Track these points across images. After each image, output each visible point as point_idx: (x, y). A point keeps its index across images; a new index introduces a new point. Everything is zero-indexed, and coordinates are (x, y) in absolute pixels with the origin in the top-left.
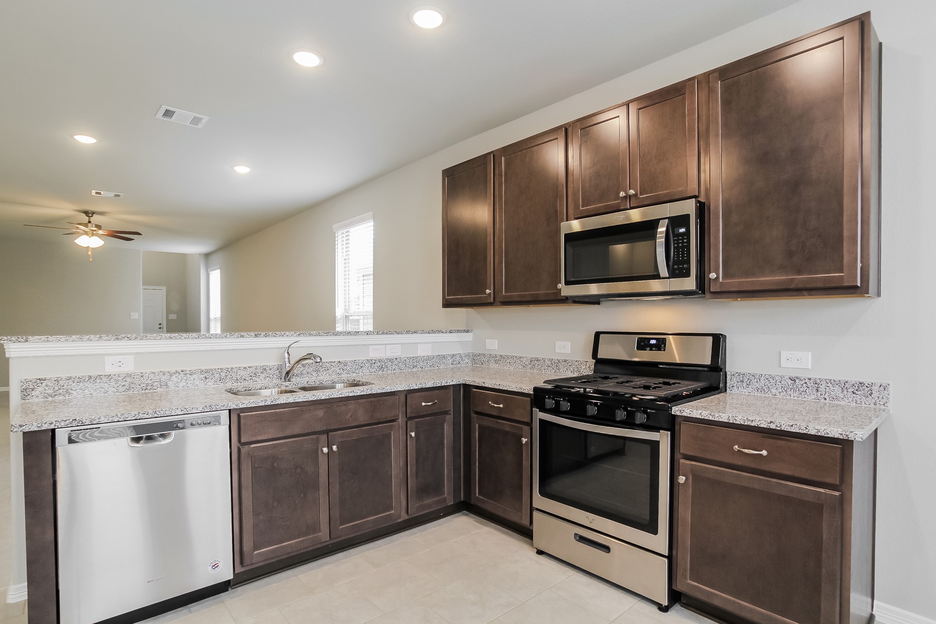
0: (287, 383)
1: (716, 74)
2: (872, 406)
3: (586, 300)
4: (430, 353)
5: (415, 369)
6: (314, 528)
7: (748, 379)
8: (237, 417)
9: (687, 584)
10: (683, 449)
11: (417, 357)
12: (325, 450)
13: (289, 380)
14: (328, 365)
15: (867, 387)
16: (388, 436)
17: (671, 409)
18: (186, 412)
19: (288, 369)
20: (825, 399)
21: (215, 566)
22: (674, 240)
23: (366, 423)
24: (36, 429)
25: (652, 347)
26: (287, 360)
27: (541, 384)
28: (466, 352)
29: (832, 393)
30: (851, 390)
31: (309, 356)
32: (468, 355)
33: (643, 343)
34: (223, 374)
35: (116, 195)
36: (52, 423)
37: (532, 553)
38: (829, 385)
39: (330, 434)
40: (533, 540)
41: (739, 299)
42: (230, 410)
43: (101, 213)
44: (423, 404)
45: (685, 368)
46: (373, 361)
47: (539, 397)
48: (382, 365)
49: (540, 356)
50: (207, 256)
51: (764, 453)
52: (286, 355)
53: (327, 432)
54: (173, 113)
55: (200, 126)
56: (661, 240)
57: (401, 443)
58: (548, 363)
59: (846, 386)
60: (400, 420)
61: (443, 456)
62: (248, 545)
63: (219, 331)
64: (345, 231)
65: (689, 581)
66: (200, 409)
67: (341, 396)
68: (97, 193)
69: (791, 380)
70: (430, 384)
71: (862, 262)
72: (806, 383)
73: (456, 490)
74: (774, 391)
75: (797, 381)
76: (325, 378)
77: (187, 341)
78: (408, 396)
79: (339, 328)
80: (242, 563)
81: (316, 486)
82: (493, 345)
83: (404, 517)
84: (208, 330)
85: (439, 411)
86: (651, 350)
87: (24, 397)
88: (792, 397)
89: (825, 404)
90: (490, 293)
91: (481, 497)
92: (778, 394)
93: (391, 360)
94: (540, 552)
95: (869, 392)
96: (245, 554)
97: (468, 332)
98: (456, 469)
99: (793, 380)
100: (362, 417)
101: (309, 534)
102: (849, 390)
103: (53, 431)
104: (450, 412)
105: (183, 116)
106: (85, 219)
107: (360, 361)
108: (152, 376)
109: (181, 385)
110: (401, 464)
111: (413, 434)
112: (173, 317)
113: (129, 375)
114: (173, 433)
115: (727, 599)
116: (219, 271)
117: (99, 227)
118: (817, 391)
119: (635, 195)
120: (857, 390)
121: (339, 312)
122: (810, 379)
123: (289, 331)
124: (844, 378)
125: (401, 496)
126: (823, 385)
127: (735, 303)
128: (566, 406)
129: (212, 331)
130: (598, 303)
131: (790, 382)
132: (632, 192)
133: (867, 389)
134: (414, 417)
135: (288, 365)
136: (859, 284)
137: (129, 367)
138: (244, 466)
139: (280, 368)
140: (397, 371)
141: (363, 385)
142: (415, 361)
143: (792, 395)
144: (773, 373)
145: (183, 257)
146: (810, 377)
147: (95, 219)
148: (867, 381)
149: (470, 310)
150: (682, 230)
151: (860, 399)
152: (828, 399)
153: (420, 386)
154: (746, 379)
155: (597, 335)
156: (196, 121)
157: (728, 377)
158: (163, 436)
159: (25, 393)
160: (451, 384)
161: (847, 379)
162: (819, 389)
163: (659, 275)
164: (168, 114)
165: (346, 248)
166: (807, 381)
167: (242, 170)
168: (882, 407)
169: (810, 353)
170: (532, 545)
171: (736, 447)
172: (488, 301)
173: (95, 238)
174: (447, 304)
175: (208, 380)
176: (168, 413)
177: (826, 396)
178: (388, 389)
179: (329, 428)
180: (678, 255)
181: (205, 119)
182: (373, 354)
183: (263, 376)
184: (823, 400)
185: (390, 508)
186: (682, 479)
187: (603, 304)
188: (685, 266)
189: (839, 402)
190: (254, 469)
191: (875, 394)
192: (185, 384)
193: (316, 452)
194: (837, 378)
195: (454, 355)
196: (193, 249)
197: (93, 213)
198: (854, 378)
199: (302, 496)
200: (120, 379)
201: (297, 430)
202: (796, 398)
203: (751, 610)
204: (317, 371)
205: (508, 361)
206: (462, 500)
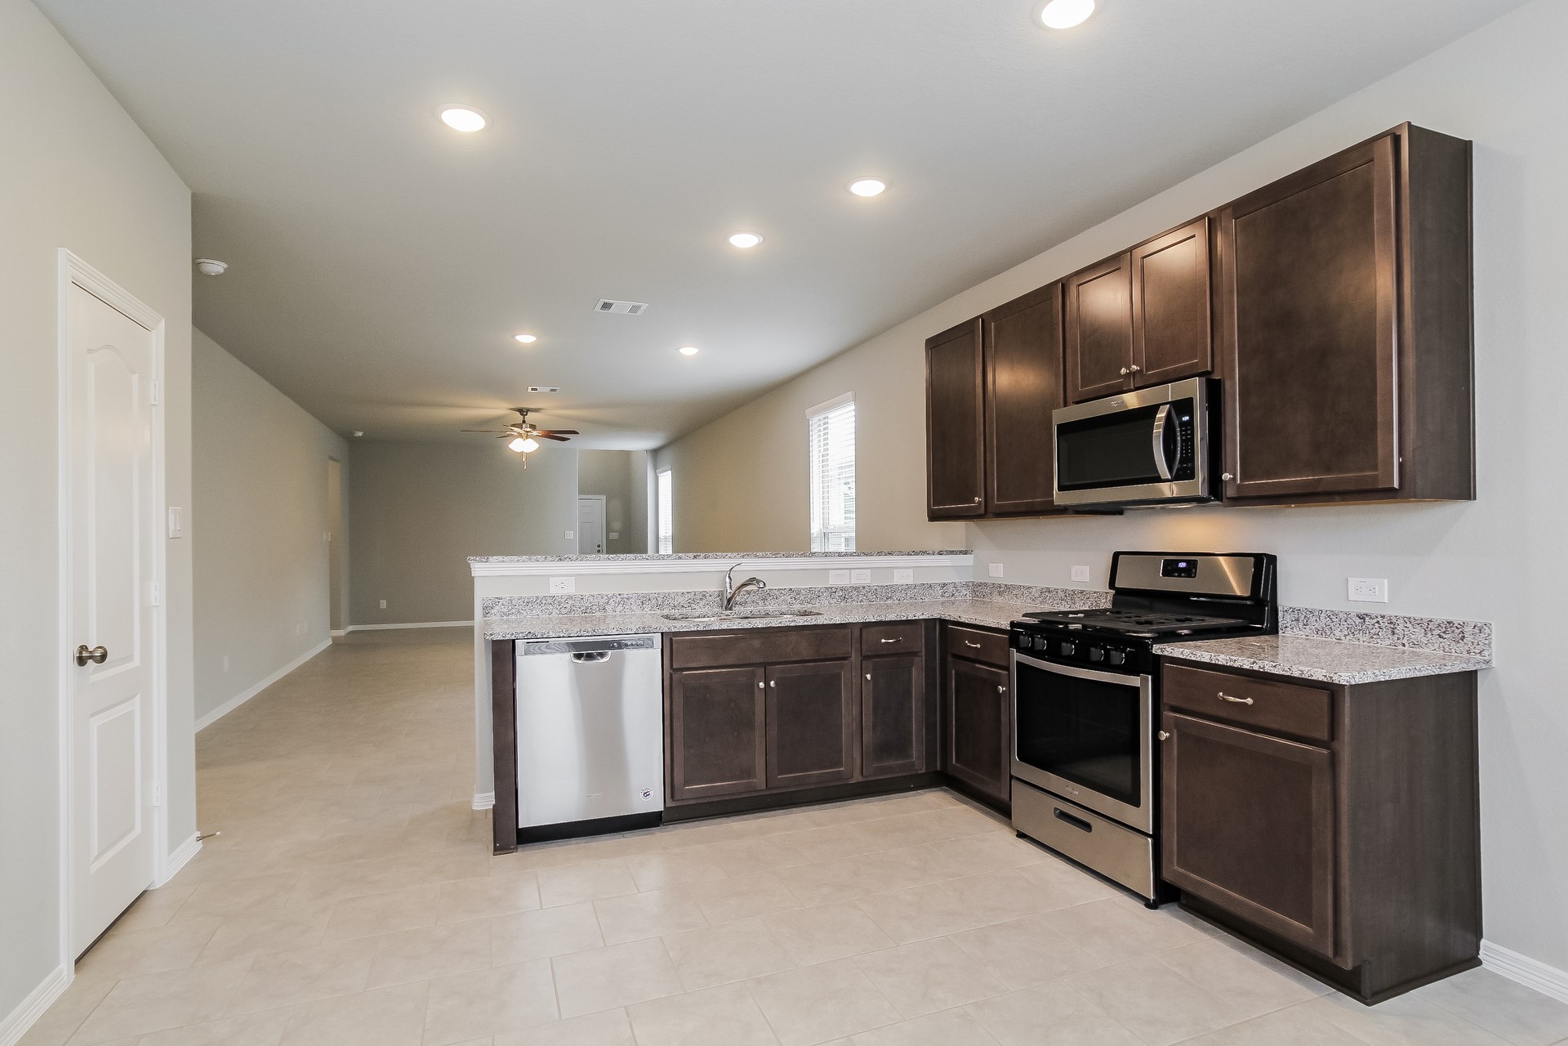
0: (728, 612)
1: (1229, 211)
2: (1465, 655)
3: (1101, 509)
4: (910, 582)
5: (889, 602)
6: (748, 772)
7: (1305, 617)
8: (669, 639)
9: (1174, 871)
10: (1167, 698)
11: (892, 586)
12: (762, 685)
13: (731, 609)
14: (776, 592)
15: (1457, 628)
16: (838, 677)
17: (1152, 647)
18: (621, 632)
19: (729, 596)
20: (1404, 645)
21: (646, 794)
22: (1181, 431)
23: (810, 658)
24: (502, 638)
25: (1180, 572)
26: (728, 585)
27: (1019, 618)
28: (964, 581)
29: (1412, 636)
30: (1437, 632)
31: (751, 581)
32: (967, 585)
33: (1171, 568)
34: (660, 600)
35: (552, 390)
36: (512, 634)
37: (1011, 836)
38: (1408, 625)
39: (768, 668)
40: (1010, 818)
41: (1293, 506)
42: (662, 633)
43: (536, 410)
44: (883, 641)
45: (1226, 601)
46: (834, 590)
47: (1016, 634)
48: (845, 594)
49: (1052, 586)
50: (655, 453)
51: (1250, 701)
52: (728, 580)
53: (765, 665)
54: (611, 305)
55: (640, 313)
56: (1158, 431)
57: (854, 687)
58: (1061, 594)
59: (1430, 627)
60: (853, 658)
61: (911, 708)
62: (679, 779)
63: (670, 552)
64: (822, 417)
65: (1176, 868)
66: (634, 630)
67: (780, 625)
68: (532, 389)
69: (1359, 617)
70: (892, 617)
71: (1400, 454)
72: (1378, 622)
73: (930, 755)
74: (1338, 633)
75: (1367, 619)
76: (771, 607)
77: (624, 563)
78: (864, 631)
79: (816, 547)
80: (672, 797)
81: (750, 724)
82: (998, 572)
83: (857, 778)
84: (657, 551)
85: (904, 651)
86: (1179, 576)
87: (486, 614)
88: (1361, 643)
89: (1404, 652)
90: (979, 502)
91: (958, 765)
92: (1343, 638)
93: (856, 588)
94: (1021, 835)
95: (1460, 636)
96: (676, 787)
97: (966, 553)
98: (930, 728)
99: (1362, 617)
100: (806, 651)
101: (743, 779)
102: (1434, 632)
103: (514, 641)
104: (920, 654)
105: (621, 306)
106: (519, 418)
107: (817, 590)
108: (591, 599)
109: (618, 609)
110: (854, 713)
111: (869, 676)
112: (614, 536)
113: (570, 597)
114: (610, 652)
115: (1215, 889)
116: (669, 473)
117: (533, 427)
118: (1393, 633)
119: (1140, 371)
120: (1444, 632)
121: (816, 528)
122: (1383, 617)
123: (732, 552)
124: (1426, 616)
125: (854, 752)
126: (1401, 626)
127: (1288, 510)
128: (1042, 644)
129: (662, 552)
130: (1121, 513)
131: (1358, 621)
132: (1135, 367)
133: (1457, 631)
134: (873, 657)
135: (729, 591)
136: (1396, 485)
137: (570, 589)
138: (675, 693)
139: (721, 594)
140: (865, 603)
141: (811, 615)
142: (889, 592)
143: (1361, 639)
144: (1336, 609)
145: (626, 455)
146: (1383, 613)
147: (530, 417)
148: (1457, 620)
149: (971, 524)
150: (1186, 418)
151: (1449, 645)
152: (1407, 645)
153: (879, 619)
154: (1304, 617)
155: (1116, 555)
156: (635, 309)
157: (1280, 614)
158: (602, 655)
159: (487, 610)
160: (921, 617)
161: (1430, 617)
162: (1396, 631)
163: (1159, 477)
164: (606, 306)
165: (825, 440)
166: (1379, 619)
167: (689, 351)
168: (1478, 656)
169: (1386, 580)
170: (1010, 825)
171: (1221, 694)
172: (979, 513)
173: (530, 440)
174: (934, 516)
175: (644, 606)
176: (605, 632)
177: (1405, 641)
178: (838, 620)
179: (766, 660)
180: (1187, 450)
181: (644, 306)
182: (834, 580)
183: (702, 603)
184: (1401, 647)
185: (839, 764)
186: (1164, 735)
187: (1127, 513)
188: (1190, 465)
189: (1421, 650)
190: (686, 698)
191: (1468, 639)
192: (622, 608)
193: (752, 686)
194: (1418, 616)
195: (945, 585)
196: (638, 444)
197: (528, 410)
198: (1441, 616)
199: (736, 734)
200: (563, 600)
201: (730, 661)
202: (1366, 643)
203: (1241, 903)
204: (764, 600)
205: (1014, 593)
206: (938, 769)
